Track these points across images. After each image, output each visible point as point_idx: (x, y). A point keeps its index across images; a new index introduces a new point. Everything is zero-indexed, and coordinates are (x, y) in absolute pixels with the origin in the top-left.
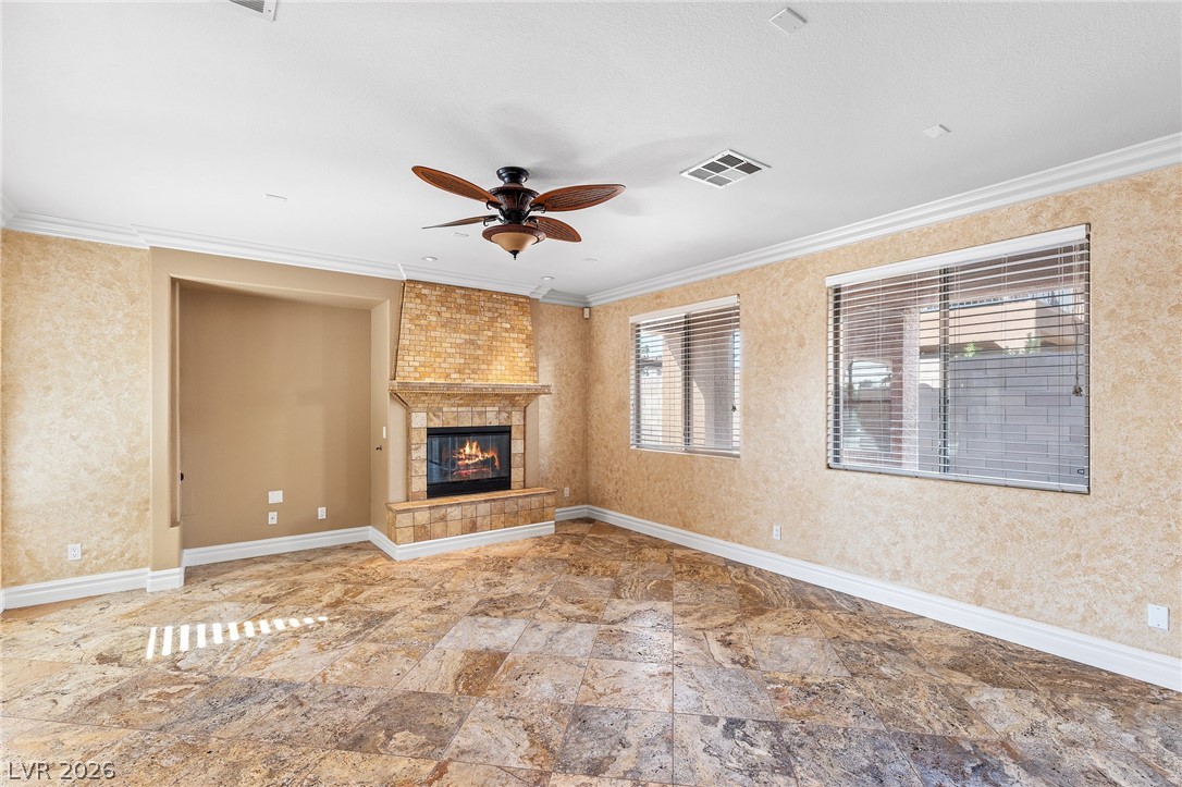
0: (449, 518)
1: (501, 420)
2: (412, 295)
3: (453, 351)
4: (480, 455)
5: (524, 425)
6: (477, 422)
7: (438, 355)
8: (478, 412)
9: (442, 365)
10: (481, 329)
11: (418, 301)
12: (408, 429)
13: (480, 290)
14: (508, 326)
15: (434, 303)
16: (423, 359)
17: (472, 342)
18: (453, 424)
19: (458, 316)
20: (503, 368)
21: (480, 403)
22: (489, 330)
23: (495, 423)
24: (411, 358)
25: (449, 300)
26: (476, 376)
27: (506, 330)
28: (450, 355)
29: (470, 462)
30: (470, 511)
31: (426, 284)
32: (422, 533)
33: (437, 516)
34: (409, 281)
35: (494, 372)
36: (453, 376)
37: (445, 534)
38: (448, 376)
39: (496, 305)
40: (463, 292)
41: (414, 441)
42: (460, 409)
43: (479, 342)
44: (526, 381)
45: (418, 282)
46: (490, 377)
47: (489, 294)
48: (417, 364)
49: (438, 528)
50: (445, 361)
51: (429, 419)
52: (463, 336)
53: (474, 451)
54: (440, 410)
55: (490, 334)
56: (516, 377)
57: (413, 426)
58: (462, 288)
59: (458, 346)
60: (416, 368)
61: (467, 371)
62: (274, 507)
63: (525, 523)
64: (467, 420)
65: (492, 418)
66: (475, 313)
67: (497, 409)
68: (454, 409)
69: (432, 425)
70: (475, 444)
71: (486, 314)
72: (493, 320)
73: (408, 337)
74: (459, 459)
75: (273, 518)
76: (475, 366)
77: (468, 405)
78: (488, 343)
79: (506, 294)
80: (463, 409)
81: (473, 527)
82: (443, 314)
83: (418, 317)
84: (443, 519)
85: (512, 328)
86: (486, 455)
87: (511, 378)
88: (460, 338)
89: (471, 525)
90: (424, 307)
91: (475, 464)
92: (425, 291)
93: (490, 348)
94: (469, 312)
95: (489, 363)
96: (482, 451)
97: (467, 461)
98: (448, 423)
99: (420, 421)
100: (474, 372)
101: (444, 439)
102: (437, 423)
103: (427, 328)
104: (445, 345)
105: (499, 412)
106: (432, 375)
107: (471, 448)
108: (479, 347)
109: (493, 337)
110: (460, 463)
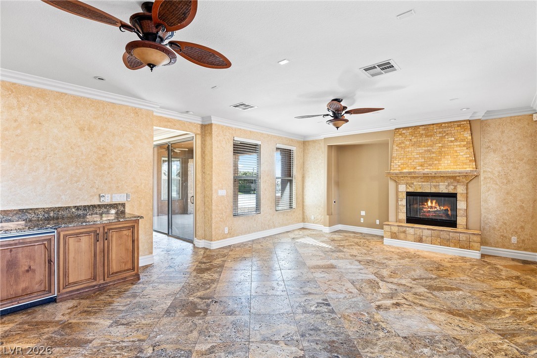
0: (407, 232)
1: (451, 190)
2: (397, 134)
3: (418, 156)
4: (438, 207)
5: (467, 193)
6: (433, 190)
7: (410, 159)
8: (434, 185)
9: (412, 163)
10: (434, 143)
11: (401, 136)
12: (397, 191)
13: (433, 124)
14: (453, 139)
15: (408, 136)
16: (402, 161)
17: (429, 151)
18: (419, 191)
19: (421, 139)
20: (449, 162)
21: (434, 180)
22: (440, 143)
23: (445, 191)
24: (397, 162)
25: (416, 133)
26: (432, 167)
27: (451, 141)
28: (416, 158)
29: (431, 210)
30: (419, 232)
31: (404, 128)
32: (394, 236)
33: (401, 230)
34: (396, 129)
35: (442, 165)
36: (418, 168)
37: (405, 239)
38: (415, 168)
39: (445, 130)
40: (424, 127)
41: (400, 197)
42: (423, 184)
43: (433, 150)
44: (466, 168)
45: (400, 128)
46: (439, 167)
47: (439, 125)
48: (400, 164)
49: (402, 235)
50: (413, 161)
51: (407, 188)
52: (423, 148)
53: (434, 205)
54: (413, 183)
55: (441, 145)
56: (458, 167)
57: (399, 190)
58: (423, 125)
59: (421, 153)
60: (399, 165)
61: (426, 165)
62: (363, 216)
63: (455, 246)
64: (427, 188)
65: (443, 188)
66: (431, 136)
67: (447, 184)
68: (420, 183)
69: (408, 191)
70: (434, 202)
71: (438, 135)
72: (442, 138)
73: (396, 153)
74: (425, 208)
75: (362, 220)
76: (431, 162)
77: (427, 182)
78: (438, 150)
79: (451, 122)
80: (425, 183)
81: (420, 240)
82: (413, 140)
83: (400, 143)
84: (404, 232)
85: (456, 140)
86: (442, 208)
87: (455, 167)
88: (421, 150)
89: (419, 239)
90: (403, 139)
91: (435, 211)
92: (404, 132)
93: (440, 153)
94: (427, 136)
95: (439, 160)
96: (439, 206)
97: (429, 209)
98: (417, 190)
99: (403, 188)
100: (430, 165)
101: (415, 197)
102: (411, 190)
103: (404, 148)
104: (413, 154)
105: (449, 185)
106: (407, 168)
107: (432, 203)
108: (433, 153)
109: (442, 146)
110: (425, 210)
